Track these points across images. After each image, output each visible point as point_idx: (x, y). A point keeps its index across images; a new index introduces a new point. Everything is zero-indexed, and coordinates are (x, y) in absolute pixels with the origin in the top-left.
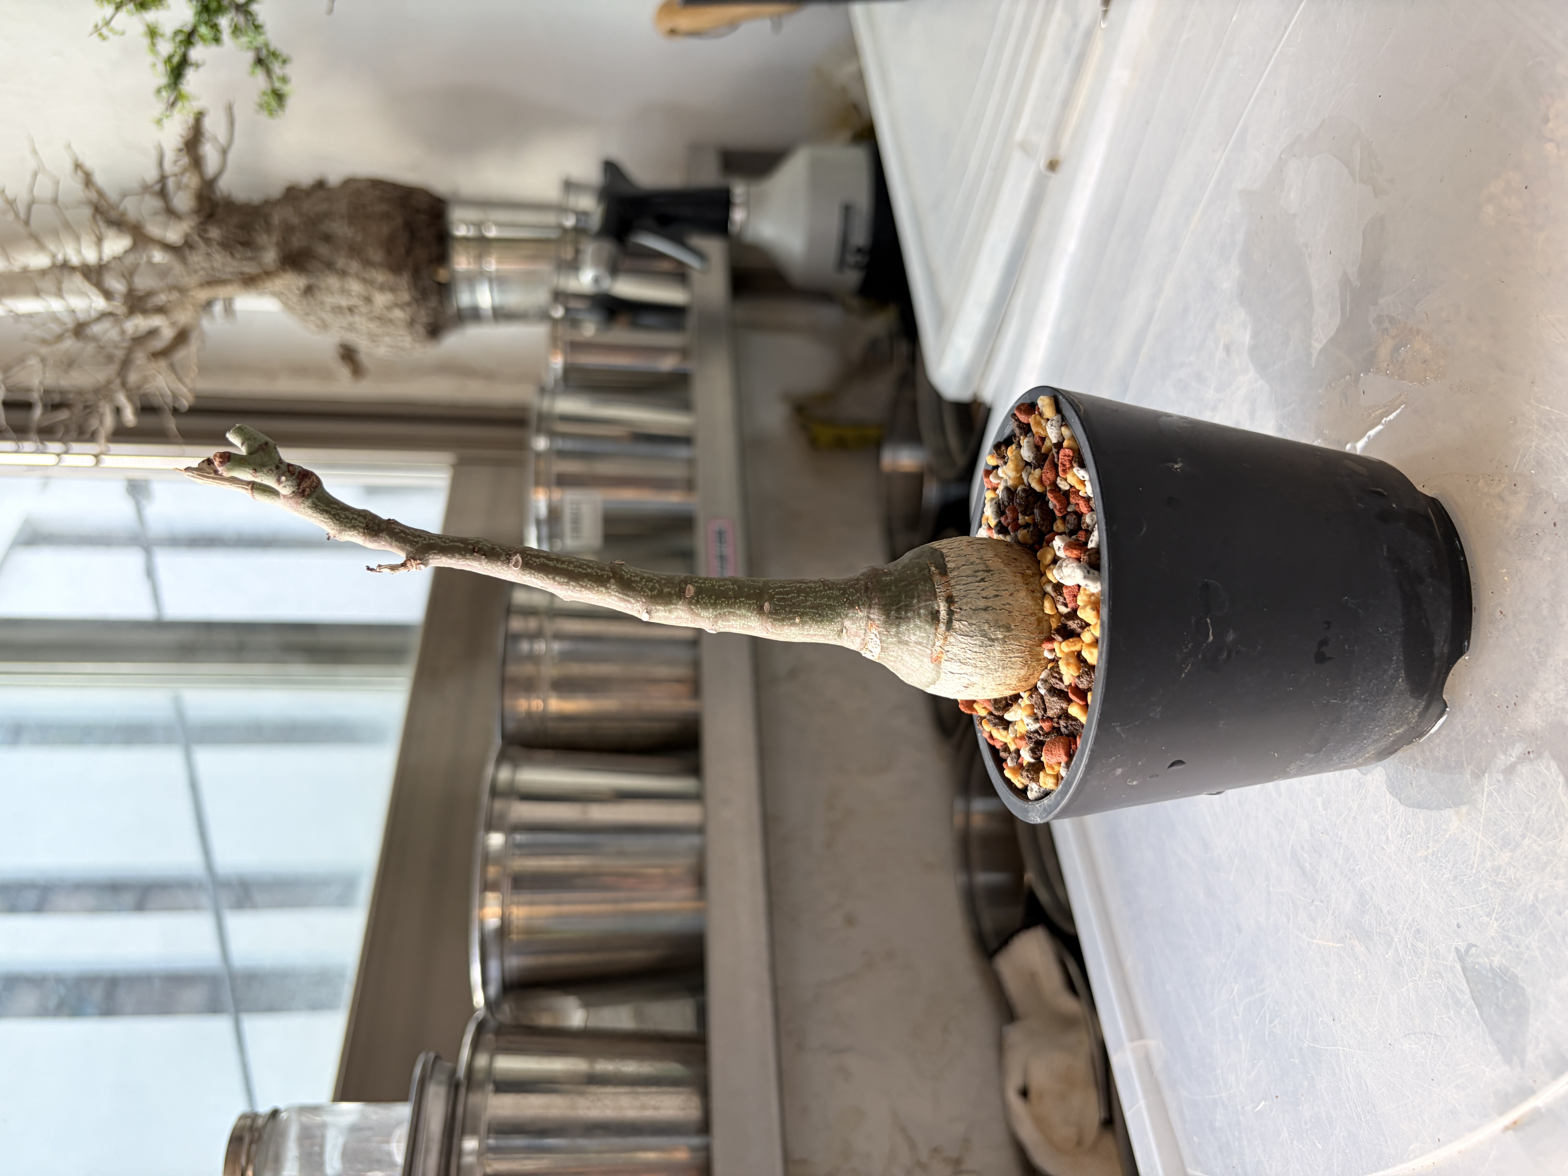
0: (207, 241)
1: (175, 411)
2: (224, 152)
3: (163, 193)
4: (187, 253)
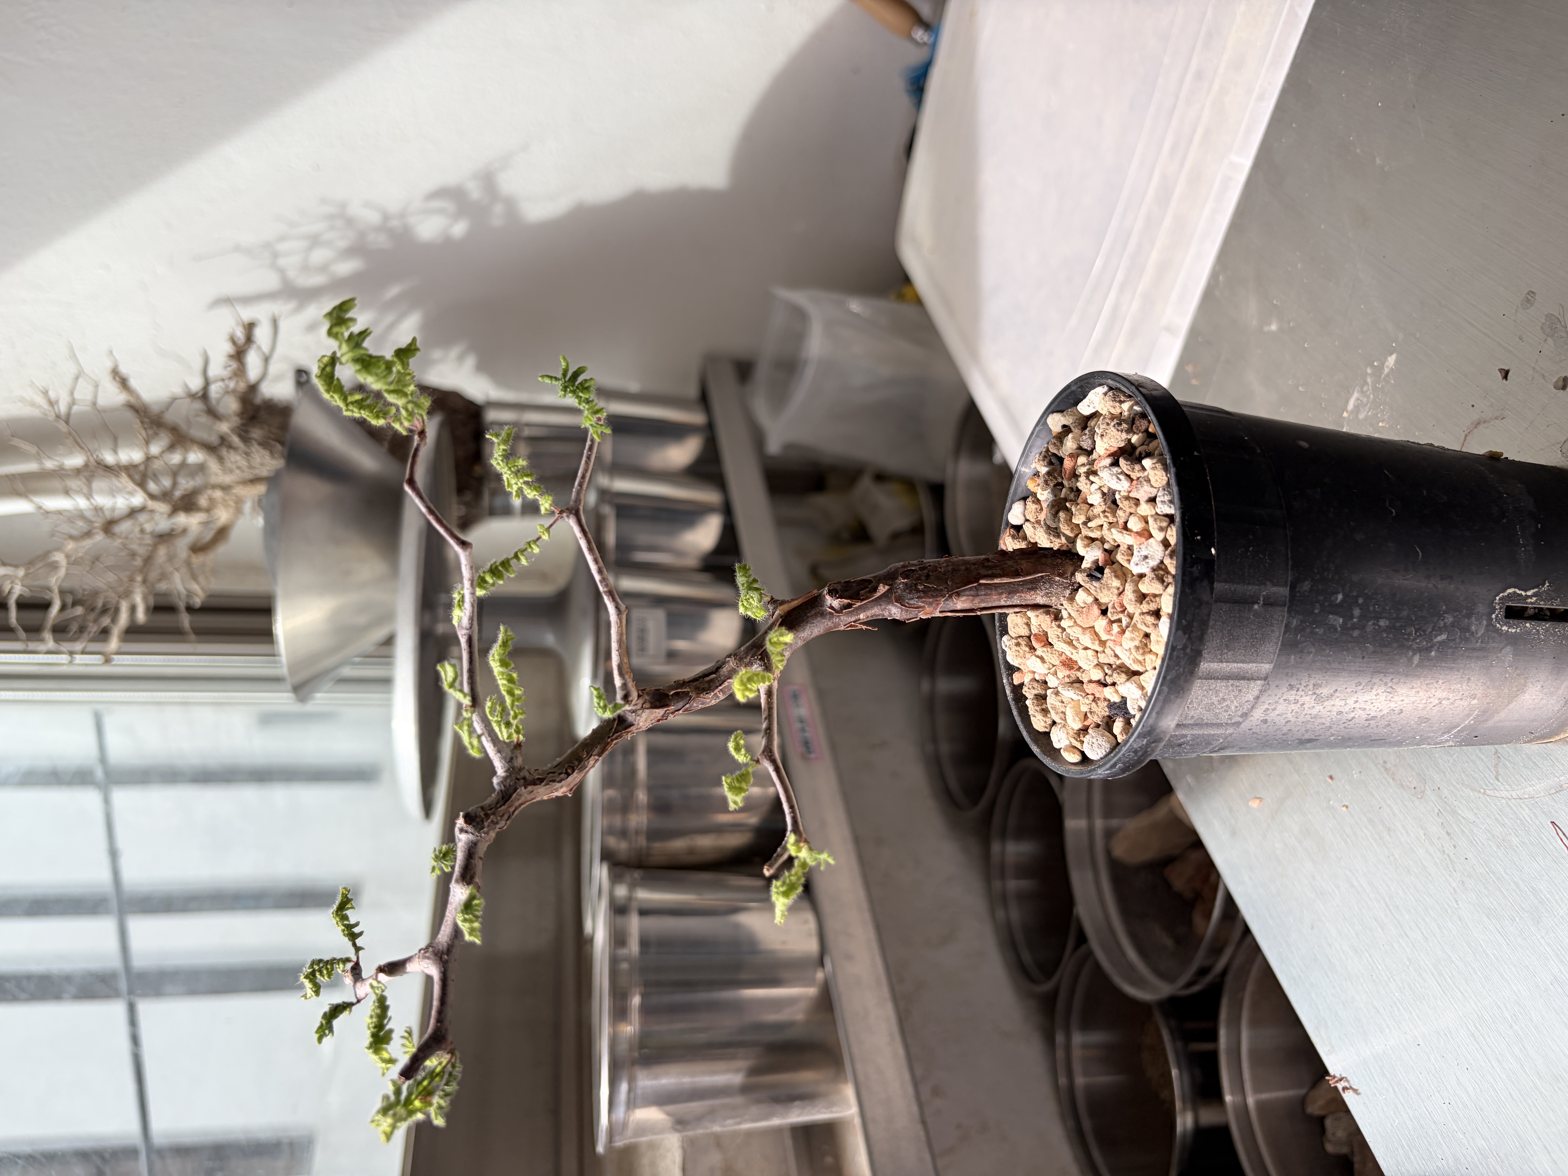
1: (190, 609)
2: (266, 360)
3: (204, 396)
4: (224, 452)
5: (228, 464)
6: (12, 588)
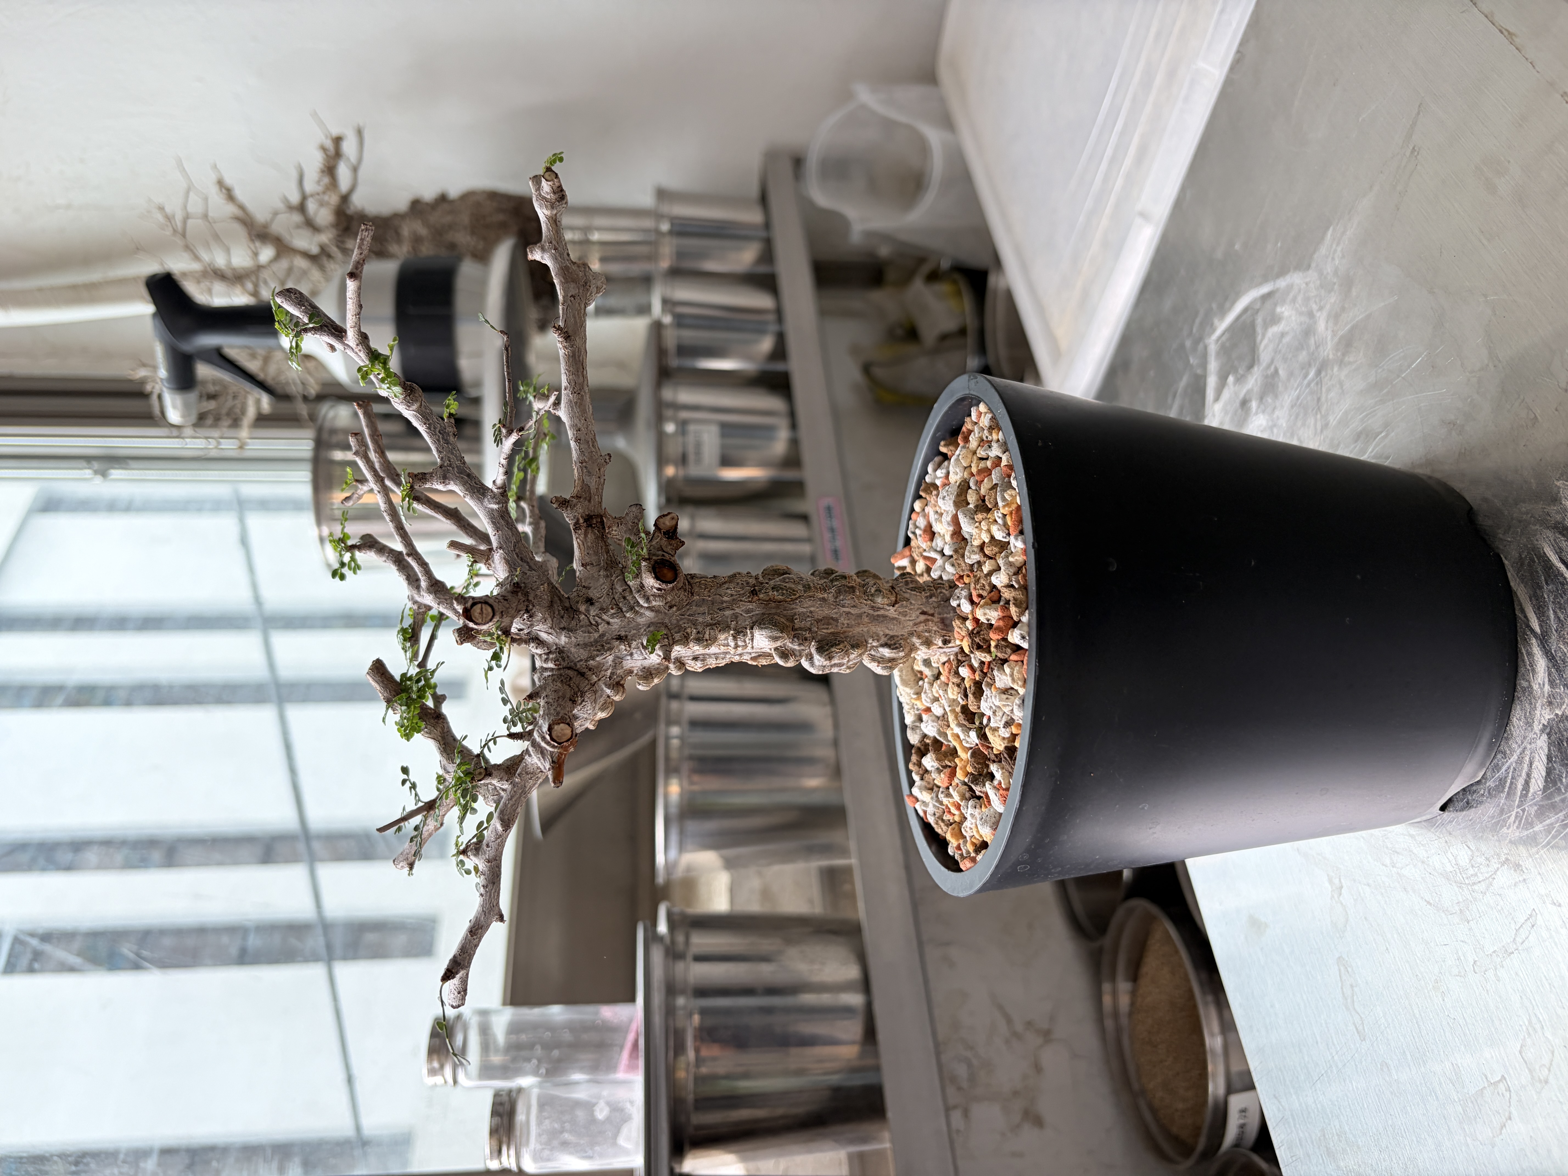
0: (343, 250)
2: (355, 170)
5: (327, 271)
6: (153, 388)
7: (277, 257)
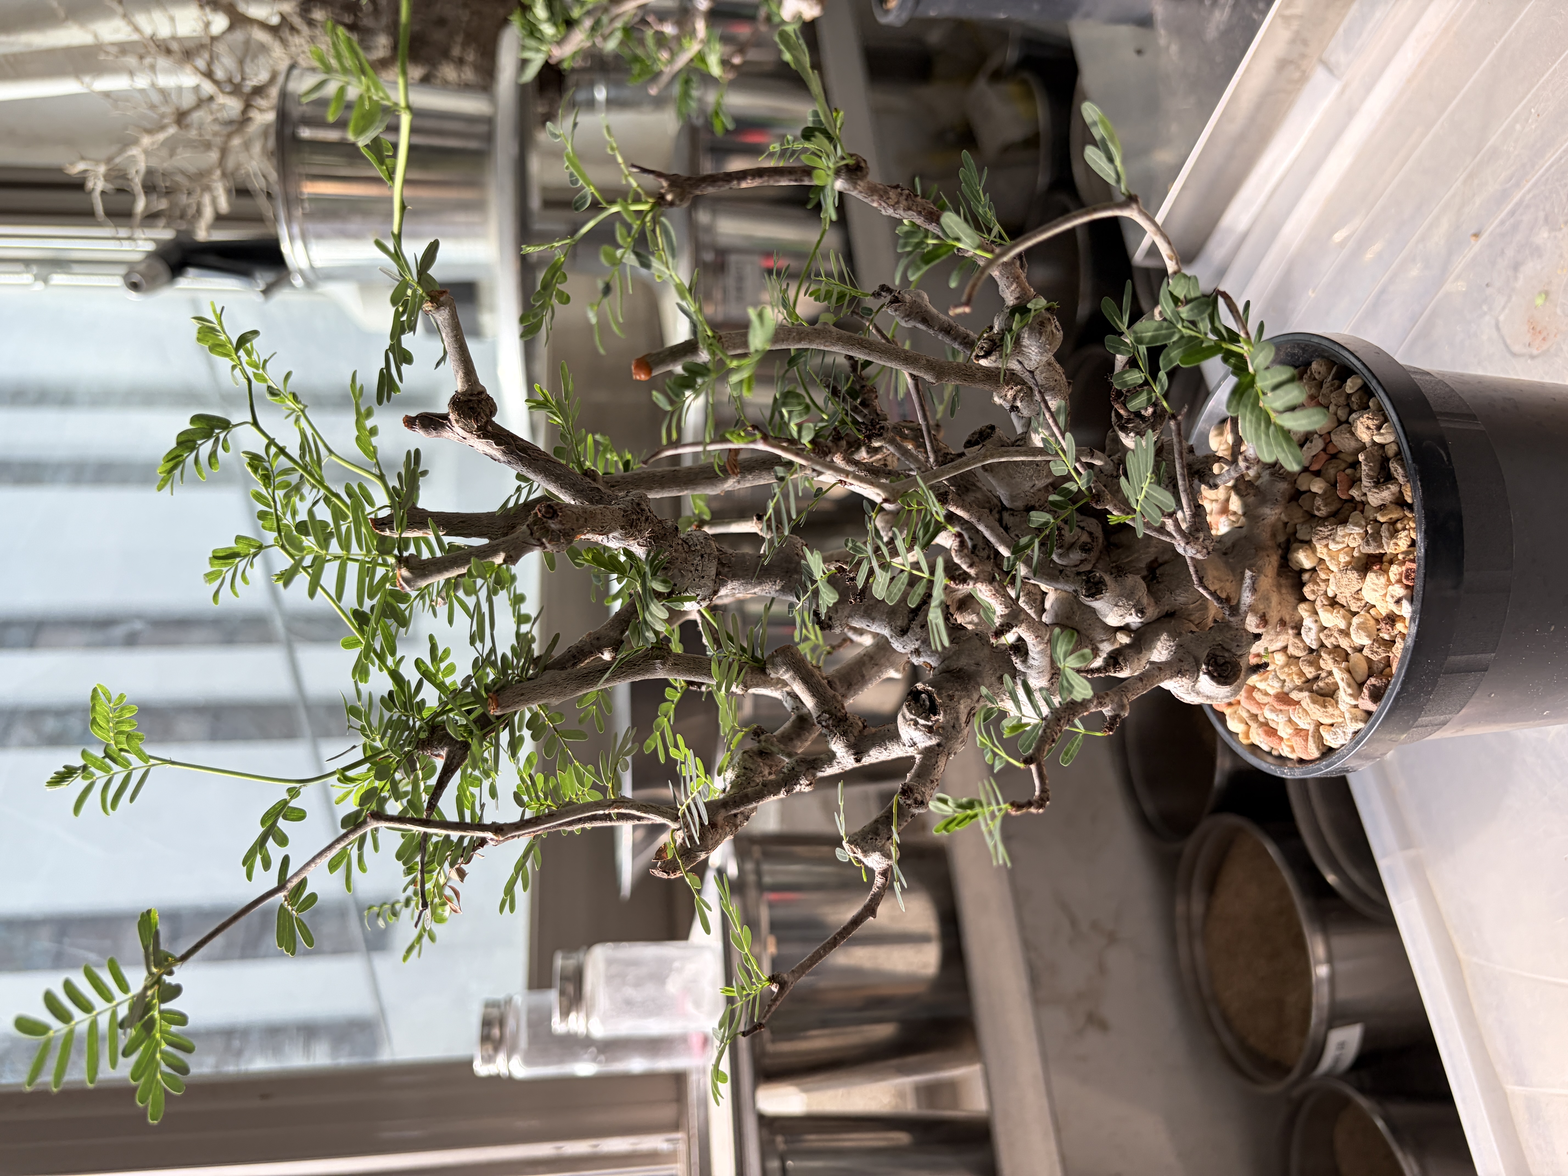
0: (311, 23)
4: (286, 34)
5: (293, 49)
6: (95, 184)
7: (231, 28)
